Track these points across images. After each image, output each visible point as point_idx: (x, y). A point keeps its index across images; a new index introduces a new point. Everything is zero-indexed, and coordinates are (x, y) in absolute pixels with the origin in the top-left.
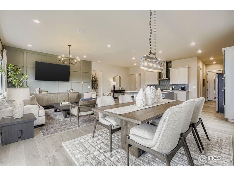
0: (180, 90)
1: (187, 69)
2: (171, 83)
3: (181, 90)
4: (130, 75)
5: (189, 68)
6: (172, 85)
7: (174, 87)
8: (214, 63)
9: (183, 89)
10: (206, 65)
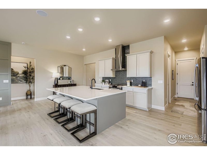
0: (139, 85)
1: (148, 54)
2: (128, 76)
3: (141, 86)
4: (85, 65)
5: (151, 52)
6: (131, 78)
7: (132, 81)
8: (186, 49)
9: (144, 85)
10: (176, 53)
